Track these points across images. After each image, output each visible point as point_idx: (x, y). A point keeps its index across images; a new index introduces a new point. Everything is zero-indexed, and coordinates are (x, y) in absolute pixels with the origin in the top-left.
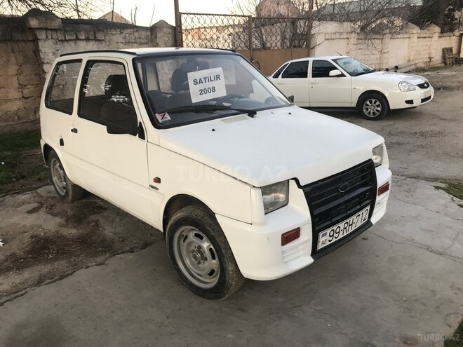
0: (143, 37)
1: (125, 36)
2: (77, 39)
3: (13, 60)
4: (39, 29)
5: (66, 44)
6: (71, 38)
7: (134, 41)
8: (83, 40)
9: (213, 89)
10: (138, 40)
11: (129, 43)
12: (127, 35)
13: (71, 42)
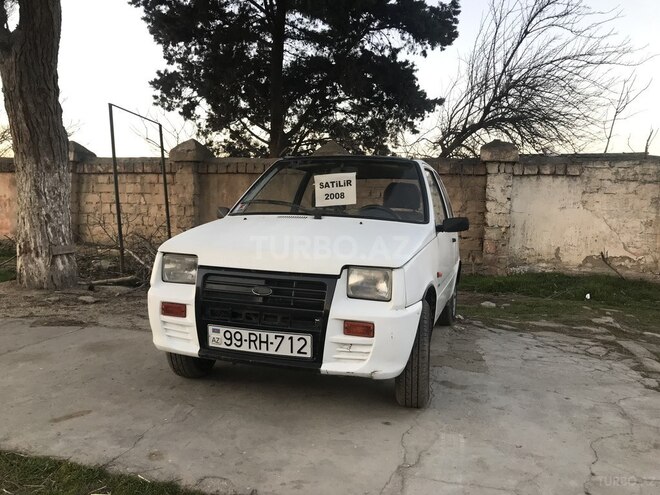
0: (651, 172)
1: (618, 172)
2: (539, 174)
3: (459, 196)
4: (492, 162)
5: (525, 179)
6: (530, 172)
7: (631, 178)
8: (548, 175)
9: (342, 196)
10: (640, 177)
11: (622, 180)
12: (620, 170)
13: (532, 178)
